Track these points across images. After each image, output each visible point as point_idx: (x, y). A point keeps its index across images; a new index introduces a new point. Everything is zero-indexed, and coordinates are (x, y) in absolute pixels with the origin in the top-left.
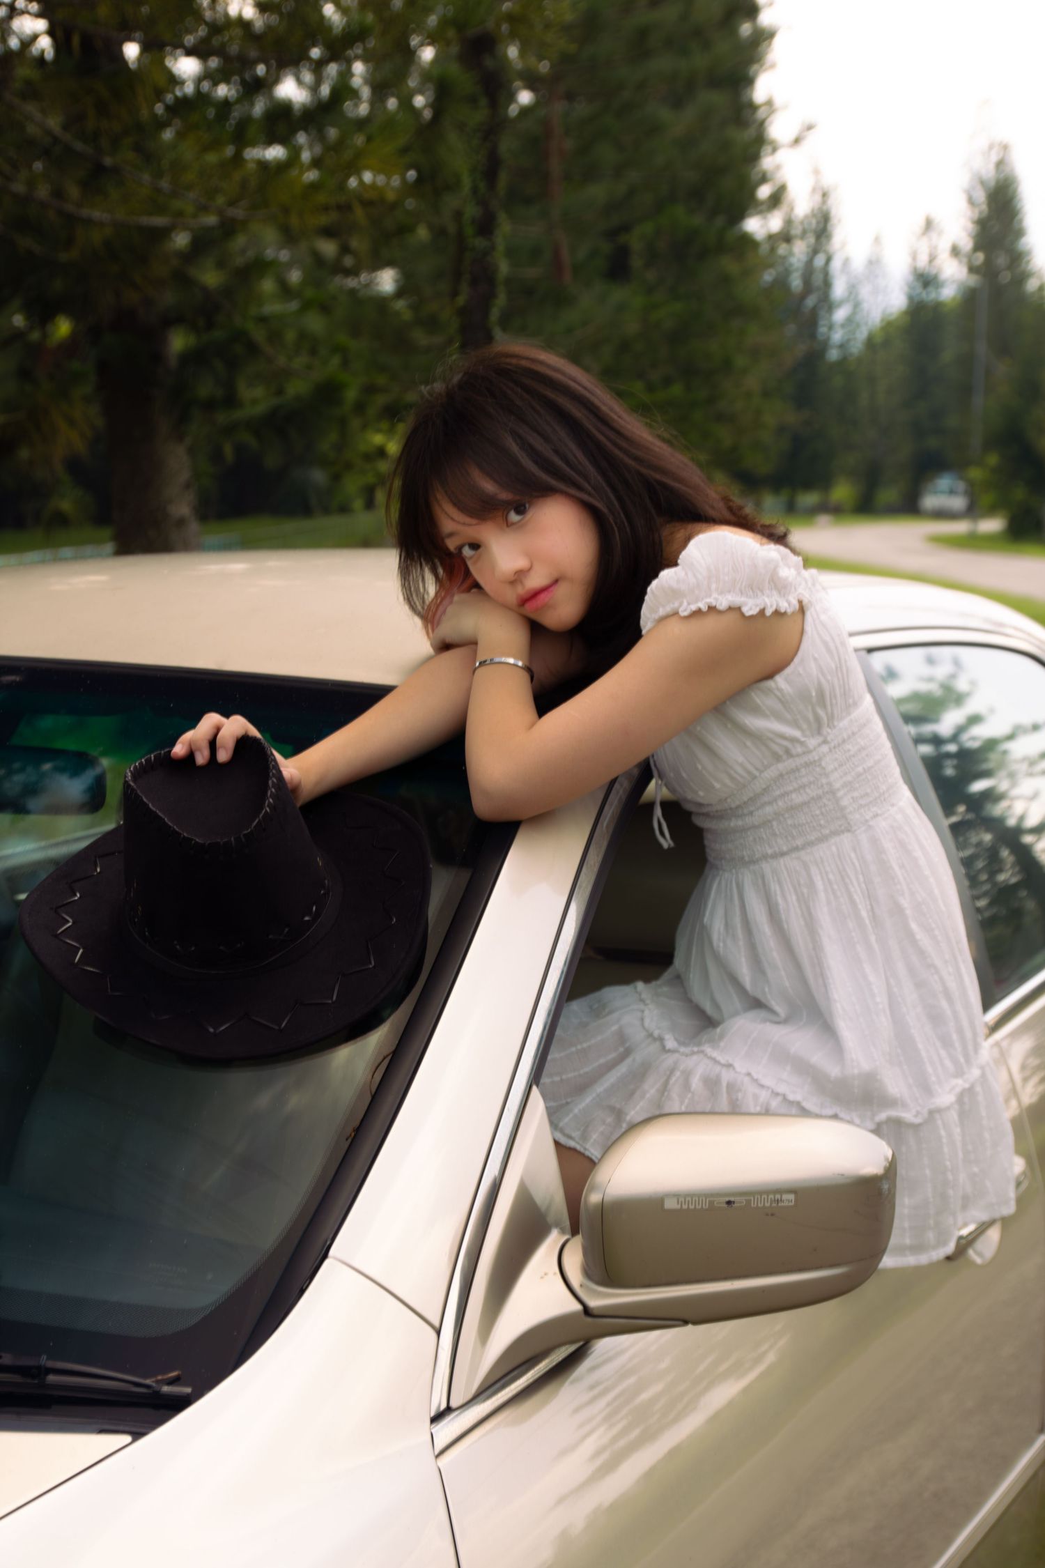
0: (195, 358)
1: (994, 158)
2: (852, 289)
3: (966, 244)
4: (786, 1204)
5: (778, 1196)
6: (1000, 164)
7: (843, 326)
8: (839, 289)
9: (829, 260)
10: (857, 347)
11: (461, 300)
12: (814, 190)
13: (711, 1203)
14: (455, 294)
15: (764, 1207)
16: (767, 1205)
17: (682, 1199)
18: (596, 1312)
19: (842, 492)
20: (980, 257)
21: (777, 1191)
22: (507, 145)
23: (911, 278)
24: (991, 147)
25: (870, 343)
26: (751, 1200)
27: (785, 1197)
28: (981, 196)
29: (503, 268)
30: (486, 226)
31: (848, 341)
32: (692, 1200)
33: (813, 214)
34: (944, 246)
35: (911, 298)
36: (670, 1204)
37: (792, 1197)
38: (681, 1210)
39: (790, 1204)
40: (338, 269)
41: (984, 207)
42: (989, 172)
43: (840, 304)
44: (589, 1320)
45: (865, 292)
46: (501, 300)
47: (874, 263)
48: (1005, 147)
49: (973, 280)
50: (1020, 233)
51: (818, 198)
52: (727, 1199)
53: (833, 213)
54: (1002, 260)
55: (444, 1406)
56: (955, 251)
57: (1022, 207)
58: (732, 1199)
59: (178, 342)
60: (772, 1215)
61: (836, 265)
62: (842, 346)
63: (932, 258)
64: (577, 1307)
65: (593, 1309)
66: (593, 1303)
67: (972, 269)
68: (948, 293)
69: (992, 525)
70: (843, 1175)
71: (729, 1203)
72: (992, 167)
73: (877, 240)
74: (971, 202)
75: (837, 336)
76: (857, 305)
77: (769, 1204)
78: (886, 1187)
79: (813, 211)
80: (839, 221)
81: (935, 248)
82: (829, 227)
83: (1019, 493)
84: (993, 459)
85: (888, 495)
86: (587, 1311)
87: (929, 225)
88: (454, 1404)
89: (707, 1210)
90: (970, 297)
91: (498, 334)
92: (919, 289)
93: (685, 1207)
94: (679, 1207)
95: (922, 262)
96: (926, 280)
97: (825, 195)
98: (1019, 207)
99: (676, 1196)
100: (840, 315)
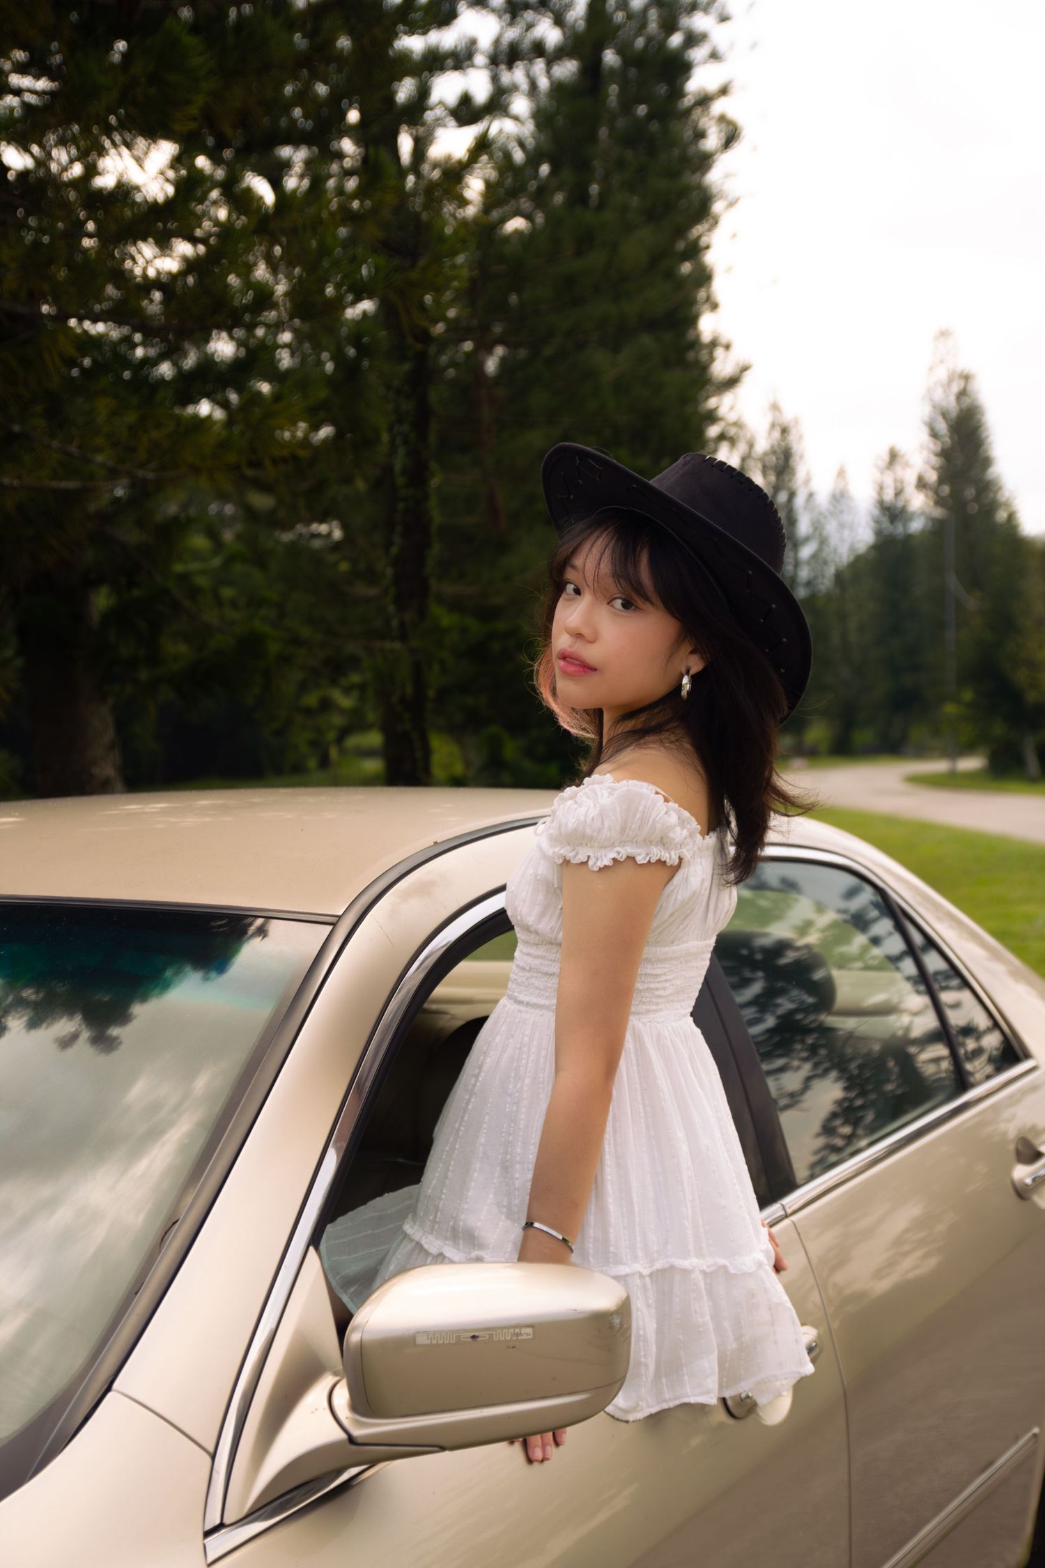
0: (116, 617)
1: (956, 388)
2: (817, 526)
3: (932, 477)
4: (525, 1337)
5: (517, 1330)
6: (962, 394)
7: (808, 562)
8: (804, 526)
9: (792, 495)
10: (826, 583)
11: (394, 550)
12: (773, 426)
13: (458, 1337)
14: (388, 545)
15: (506, 1341)
16: (508, 1338)
17: (431, 1335)
18: (359, 1441)
19: (817, 733)
20: (946, 490)
21: (516, 1327)
22: (435, 396)
23: (877, 512)
24: (950, 381)
25: (839, 577)
26: (492, 1334)
27: (524, 1331)
28: (942, 427)
29: (437, 517)
30: (418, 475)
31: (815, 578)
32: (440, 1336)
33: (774, 452)
34: (910, 477)
35: (878, 533)
36: (422, 1340)
37: (530, 1330)
38: (431, 1345)
39: (529, 1337)
40: (273, 521)
41: (947, 440)
42: (951, 404)
43: (807, 539)
44: (354, 1447)
45: (831, 527)
46: (436, 550)
47: (839, 497)
48: (966, 378)
49: (938, 513)
50: (987, 462)
51: (777, 434)
52: (472, 1334)
53: (796, 448)
54: (970, 492)
55: (218, 1522)
56: (921, 484)
57: (987, 437)
58: (476, 1334)
59: (101, 600)
60: (513, 1347)
61: (800, 501)
62: (809, 584)
63: (898, 493)
64: (343, 1436)
65: (357, 1437)
66: (357, 1432)
67: (939, 502)
68: (916, 526)
69: (971, 763)
70: (575, 1310)
71: (474, 1337)
72: (952, 399)
73: (841, 473)
74: (934, 434)
75: (804, 574)
76: (823, 542)
77: (510, 1336)
78: (617, 1321)
79: (772, 447)
80: (801, 457)
81: (902, 482)
82: (791, 462)
83: (999, 729)
84: (968, 695)
85: (864, 736)
86: (351, 1440)
87: (894, 456)
88: (227, 1521)
89: (454, 1344)
90: (937, 529)
91: (433, 583)
92: (886, 523)
93: (434, 1342)
94: (429, 1342)
95: (889, 496)
96: (892, 512)
97: (785, 431)
98: (984, 435)
99: (426, 1332)
100: (806, 552)
